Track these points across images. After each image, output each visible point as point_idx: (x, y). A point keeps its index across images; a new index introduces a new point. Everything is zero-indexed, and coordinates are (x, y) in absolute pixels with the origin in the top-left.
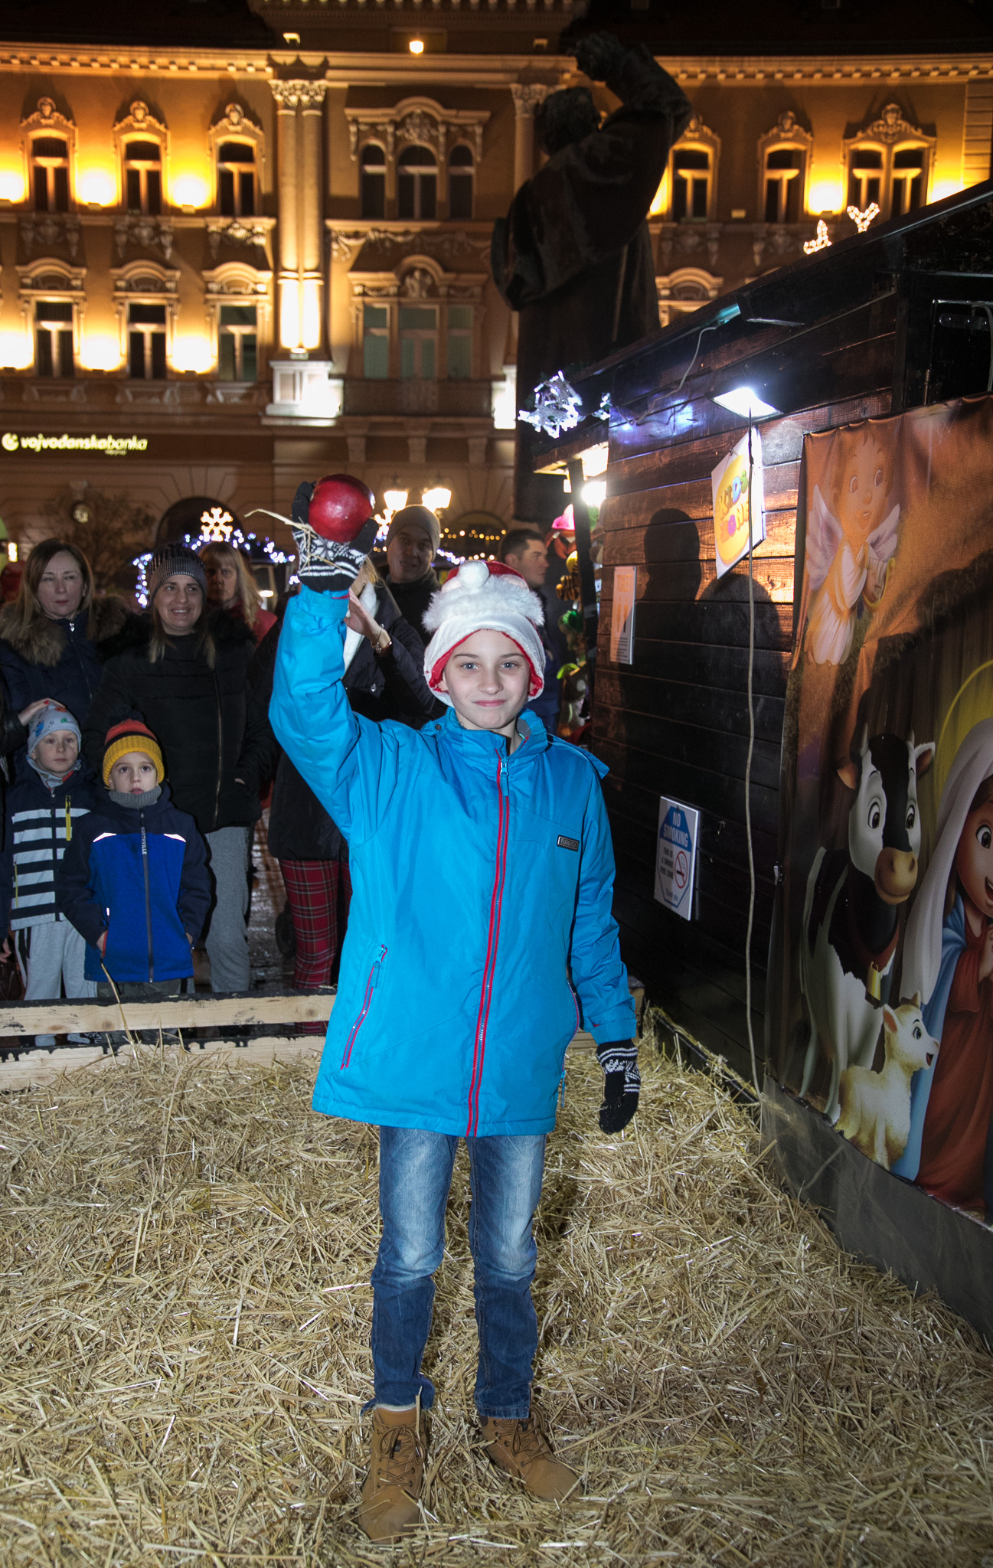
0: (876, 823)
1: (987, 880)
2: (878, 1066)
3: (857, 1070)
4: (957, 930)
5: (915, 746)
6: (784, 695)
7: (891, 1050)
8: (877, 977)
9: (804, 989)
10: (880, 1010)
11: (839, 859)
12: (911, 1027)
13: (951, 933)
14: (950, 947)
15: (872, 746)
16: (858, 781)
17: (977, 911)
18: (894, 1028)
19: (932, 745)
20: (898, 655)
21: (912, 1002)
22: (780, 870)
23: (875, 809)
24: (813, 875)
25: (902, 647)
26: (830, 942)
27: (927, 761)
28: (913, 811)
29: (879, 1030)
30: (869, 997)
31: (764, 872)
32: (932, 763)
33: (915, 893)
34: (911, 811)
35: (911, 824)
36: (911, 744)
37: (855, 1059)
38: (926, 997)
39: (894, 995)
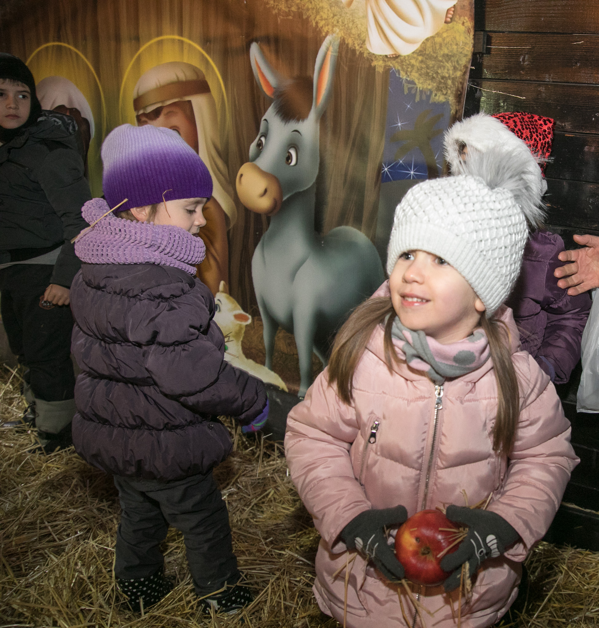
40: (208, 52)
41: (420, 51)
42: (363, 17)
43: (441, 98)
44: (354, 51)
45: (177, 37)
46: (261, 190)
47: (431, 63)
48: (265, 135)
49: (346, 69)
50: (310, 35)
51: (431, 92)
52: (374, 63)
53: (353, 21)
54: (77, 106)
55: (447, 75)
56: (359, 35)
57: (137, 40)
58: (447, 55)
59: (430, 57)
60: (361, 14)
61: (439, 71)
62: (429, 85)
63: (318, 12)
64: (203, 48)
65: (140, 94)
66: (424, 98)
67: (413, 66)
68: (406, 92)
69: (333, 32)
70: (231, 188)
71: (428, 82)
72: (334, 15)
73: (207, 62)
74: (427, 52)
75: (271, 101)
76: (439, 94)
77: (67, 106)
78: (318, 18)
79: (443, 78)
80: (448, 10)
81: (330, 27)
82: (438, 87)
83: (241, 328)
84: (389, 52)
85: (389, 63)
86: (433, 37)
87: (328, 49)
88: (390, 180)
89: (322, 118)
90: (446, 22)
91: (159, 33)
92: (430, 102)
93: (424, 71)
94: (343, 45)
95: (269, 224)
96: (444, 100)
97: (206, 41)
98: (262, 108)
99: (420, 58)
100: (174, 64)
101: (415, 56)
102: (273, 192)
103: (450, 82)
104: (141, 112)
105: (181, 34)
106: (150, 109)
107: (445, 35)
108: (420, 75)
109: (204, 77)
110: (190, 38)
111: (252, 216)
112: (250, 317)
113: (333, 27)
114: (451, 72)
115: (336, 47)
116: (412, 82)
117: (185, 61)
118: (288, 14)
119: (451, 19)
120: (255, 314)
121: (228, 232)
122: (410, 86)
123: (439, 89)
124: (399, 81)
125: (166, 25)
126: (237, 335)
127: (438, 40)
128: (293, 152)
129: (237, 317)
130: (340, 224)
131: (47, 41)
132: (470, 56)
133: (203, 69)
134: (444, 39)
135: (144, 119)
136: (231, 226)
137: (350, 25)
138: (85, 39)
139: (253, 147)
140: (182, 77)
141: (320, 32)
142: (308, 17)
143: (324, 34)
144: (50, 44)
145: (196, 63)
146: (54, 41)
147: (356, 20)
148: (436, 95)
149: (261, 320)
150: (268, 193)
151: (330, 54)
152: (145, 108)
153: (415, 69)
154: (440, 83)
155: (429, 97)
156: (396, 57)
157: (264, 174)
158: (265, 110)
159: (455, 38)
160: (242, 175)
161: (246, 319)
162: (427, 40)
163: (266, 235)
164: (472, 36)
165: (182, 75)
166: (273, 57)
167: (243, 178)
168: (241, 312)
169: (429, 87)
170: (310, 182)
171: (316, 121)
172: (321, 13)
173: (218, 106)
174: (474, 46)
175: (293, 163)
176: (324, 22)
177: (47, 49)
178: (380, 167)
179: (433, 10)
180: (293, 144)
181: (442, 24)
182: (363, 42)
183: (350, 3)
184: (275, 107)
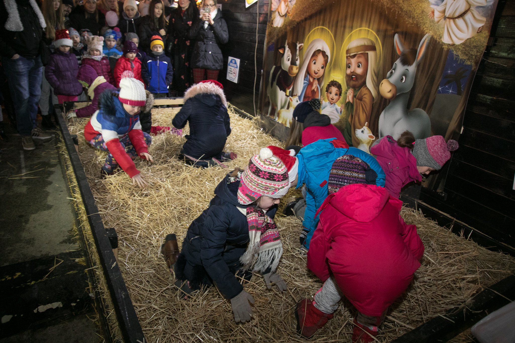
0: (289, 60)
1: (314, 71)
2: (288, 108)
3: (283, 110)
4: (307, 81)
5: (299, 44)
6: (265, 34)
7: (291, 105)
8: (288, 91)
9: (268, 95)
10: (289, 98)
11: (279, 68)
12: (296, 100)
13: (306, 82)
14: (305, 84)
15: (288, 44)
16: (284, 52)
17: (312, 77)
18: (292, 101)
19: (303, 44)
20: (295, 26)
21: (296, 95)
22: (263, 71)
23: (289, 57)
24: (272, 71)
25: (296, 24)
26: (277, 85)
27: (301, 47)
28: (298, 57)
29: (288, 101)
30: (286, 95)
31: (259, 72)
32: (302, 48)
33: (297, 74)
34: (297, 58)
35: (297, 60)
36: (298, 44)
37: (282, 107)
38: (299, 94)
39: (292, 94)
40: (378, 35)
41: (464, 43)
42: (443, 28)
43: (469, 63)
44: (436, 41)
45: (367, 29)
46: (389, 90)
47: (467, 49)
48: (394, 69)
49: (432, 48)
50: (420, 33)
51: (465, 61)
52: (444, 47)
53: (438, 29)
54: (325, 50)
55: (473, 54)
56: (439, 35)
57: (352, 28)
58: (475, 46)
59: (467, 46)
60: (442, 27)
61: (470, 52)
62: (465, 57)
63: (424, 24)
64: (376, 34)
65: (349, 48)
66: (462, 62)
67: (459, 49)
68: (454, 59)
69: (429, 33)
70: (377, 88)
71: (465, 56)
72: (431, 26)
73: (377, 39)
74: (467, 44)
75: (399, 57)
76: (468, 61)
77: (321, 50)
78: (424, 26)
79: (471, 55)
80: (480, 28)
81: (428, 30)
82: (468, 58)
83: (370, 141)
84: (450, 43)
85: (450, 47)
86: (470, 38)
87: (426, 39)
88: (441, 93)
89: (418, 66)
90: (478, 33)
91: (361, 27)
92: (464, 64)
93: (463, 52)
95: (389, 103)
96: (470, 64)
97: (378, 31)
98: (395, 59)
99: (463, 46)
100: (364, 38)
101: (461, 45)
102: (393, 91)
103: (474, 57)
104: (348, 55)
105: (369, 28)
106: (352, 54)
107: (476, 38)
108: (462, 53)
109: (375, 44)
110: (372, 29)
112: (375, 137)
113: (430, 30)
114: (475, 53)
115: (429, 39)
116: (458, 56)
117: (369, 38)
118: (412, 24)
119: (480, 31)
121: (373, 104)
122: (457, 57)
123: (468, 59)
124: (452, 55)
125: (364, 24)
127: (473, 39)
128: (404, 77)
129: (370, 136)
130: (417, 107)
132: (485, 47)
133: (375, 42)
134: (475, 40)
135: (349, 58)
136: (375, 102)
137: (437, 31)
138: (332, 26)
139: (389, 73)
140: (366, 44)
142: (420, 26)
143: (425, 33)
144: (320, 27)
145: (373, 39)
146: (321, 26)
147: (439, 29)
148: (467, 62)
150: (391, 91)
151: (426, 41)
152: (350, 54)
153: (460, 50)
154: (470, 57)
155: (464, 62)
156: (453, 45)
157: (391, 84)
158: (396, 60)
159: (480, 39)
160: (382, 83)
161: (373, 138)
162: (468, 39)
163: (387, 107)
164: (487, 39)
165: (366, 43)
166: (403, 40)
167: (383, 85)
168: (372, 135)
169: (465, 58)
170: (409, 89)
171: (416, 67)
172: (426, 25)
173: (378, 56)
174: (488, 43)
175: (404, 81)
176: (426, 28)
177: (318, 29)
178: (438, 88)
179: (473, 27)
180: (405, 74)
181: (475, 33)
182: (441, 38)
183: (438, 22)
184: (401, 59)
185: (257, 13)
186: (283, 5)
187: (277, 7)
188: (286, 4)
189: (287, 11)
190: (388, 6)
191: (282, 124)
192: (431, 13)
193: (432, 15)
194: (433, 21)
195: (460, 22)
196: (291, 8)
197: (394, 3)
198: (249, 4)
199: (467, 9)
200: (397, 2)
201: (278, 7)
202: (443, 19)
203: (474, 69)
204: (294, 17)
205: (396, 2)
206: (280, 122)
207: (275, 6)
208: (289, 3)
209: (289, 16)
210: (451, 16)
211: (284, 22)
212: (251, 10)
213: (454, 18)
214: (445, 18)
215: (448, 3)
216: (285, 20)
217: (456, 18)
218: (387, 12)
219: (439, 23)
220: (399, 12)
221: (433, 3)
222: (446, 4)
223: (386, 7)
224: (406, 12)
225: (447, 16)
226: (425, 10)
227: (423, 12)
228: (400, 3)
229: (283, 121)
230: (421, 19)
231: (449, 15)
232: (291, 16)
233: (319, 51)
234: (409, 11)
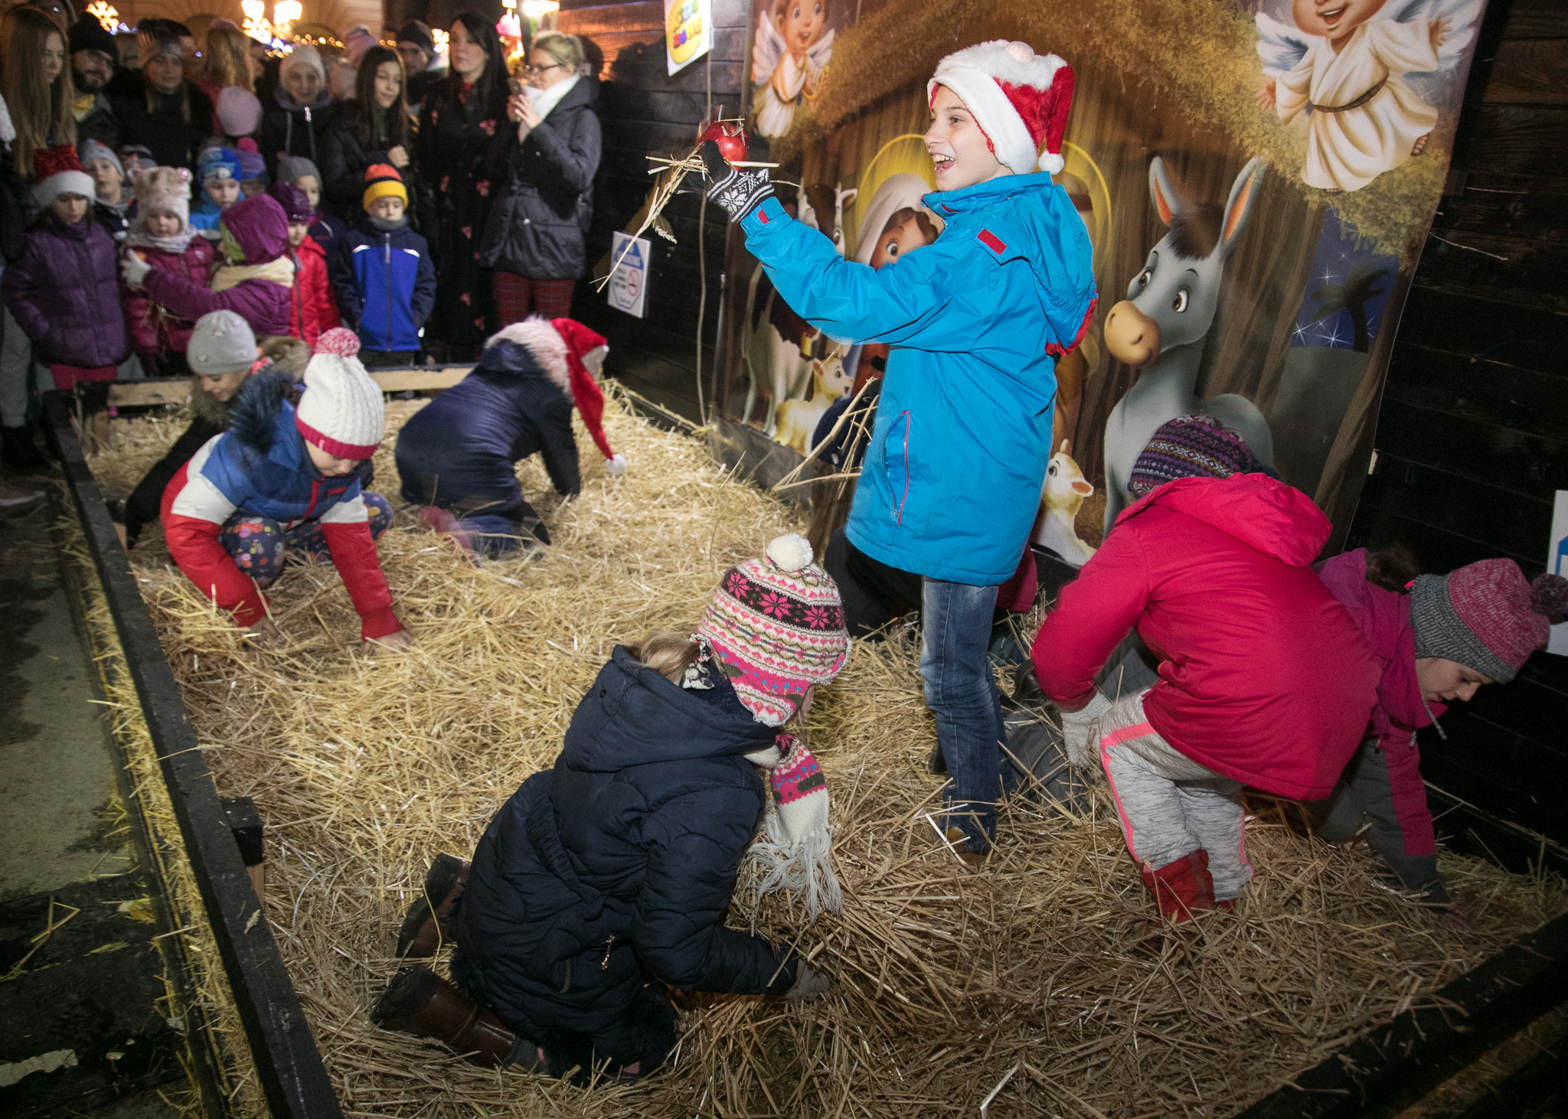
2: (809, 397)
3: (792, 402)
5: (843, 191)
7: (819, 386)
8: (808, 343)
9: (745, 355)
12: (834, 371)
15: (807, 192)
18: (821, 373)
19: (854, 191)
21: (835, 356)
22: (727, 278)
24: (755, 279)
26: (771, 321)
27: (851, 201)
28: (839, 233)
29: (809, 376)
30: (802, 355)
31: (712, 279)
32: (854, 204)
36: (838, 191)
37: (790, 395)
38: (845, 353)
40: (1097, 163)
43: (1388, 250)
44: (1283, 180)
46: (1136, 336)
47: (1382, 204)
48: (1152, 270)
49: (1269, 201)
50: (1231, 154)
51: (1376, 242)
52: (1308, 197)
53: (1289, 143)
54: (926, 210)
55: (1402, 222)
56: (1293, 161)
58: (1407, 197)
59: (1383, 197)
60: (1301, 135)
61: (1392, 216)
62: (1375, 232)
63: (1244, 128)
64: (1092, 157)
66: (1366, 247)
67: (1358, 206)
68: (1343, 238)
69: (1261, 154)
71: (1375, 228)
72: (1266, 133)
73: (1094, 174)
74: (1380, 190)
75: (1166, 230)
76: (1386, 244)
77: (915, 208)
78: (1244, 134)
79: (1396, 224)
80: (1419, 139)
81: (1257, 147)
82: (1387, 235)
83: (1078, 499)
84: (1329, 185)
85: (1327, 200)
86: (1391, 172)
87: (1250, 174)
88: (1302, 345)
89: (1228, 259)
90: (1413, 154)
92: (1374, 252)
93: (1371, 214)
94: (1270, 172)
96: (1391, 253)
97: (1097, 149)
98: (1154, 238)
99: (1369, 197)
102: (1150, 340)
103: (1404, 231)
107: (1408, 170)
108: (1366, 218)
109: (1088, 191)
110: (1078, 144)
111: (1118, 367)
112: (1092, 488)
113: (1262, 147)
114: (1408, 218)
115: (1261, 173)
116: (1354, 227)
117: (1068, 171)
118: (1206, 126)
119: (1421, 150)
120: (1099, 485)
121: (1084, 382)
122: (1350, 230)
123: (1387, 238)
124: (1335, 224)
126: (1071, 507)
127: (1398, 176)
128: (1183, 296)
129: (1076, 485)
131: (905, 132)
132: (1437, 201)
133: (1087, 182)
134: (1406, 176)
136: (1089, 375)
137: (1285, 147)
139: (1134, 283)
141: (1244, 152)
142: (1230, 134)
143: (1248, 155)
144: (909, 136)
145: (1082, 175)
146: (915, 133)
147: (1293, 141)
148: (1382, 245)
149: (1104, 494)
150: (1144, 341)
151: (1251, 180)
153: (1361, 210)
154: (1391, 230)
155: (1372, 246)
156: (1338, 192)
157: (1142, 317)
158: (1157, 241)
159: (1421, 176)
160: (1114, 315)
161: (1087, 490)
162: (1383, 174)
163: (1131, 391)
164: (1445, 175)
167: (1115, 319)
168: (1083, 480)
169: (1375, 235)
171: (1220, 261)
172: (1250, 129)
173: (1099, 228)
174: (1445, 188)
175: (1182, 308)
176: (1250, 140)
177: (904, 141)
178: (1293, 327)
179: (1398, 137)
180: (1186, 285)
181: (1406, 156)
182: (1297, 170)
183: (1288, 120)
184: (1171, 238)
185: (705, 94)
186: (789, 66)
187: (770, 73)
188: (800, 62)
189: (804, 86)
190: (1129, 69)
191: (790, 447)
192: (1263, 91)
193: (1269, 98)
194: (1272, 118)
195: (1357, 119)
196: (815, 80)
197: (1148, 61)
198: (677, 63)
199: (1377, 80)
200: (1157, 57)
201: (774, 72)
202: (1304, 111)
203: (1406, 269)
204: (824, 106)
205: (1153, 58)
206: (784, 442)
207: (763, 69)
208: (810, 61)
209: (808, 101)
210: (1328, 102)
211: (795, 119)
212: (685, 82)
213: (1336, 110)
214: (1310, 108)
215: (1316, 64)
216: (796, 115)
217: (1344, 108)
218: (1124, 90)
219: (1292, 124)
220: (1162, 88)
221: (1272, 59)
222: (1311, 64)
223: (1120, 73)
224: (1187, 88)
225: (1316, 102)
226: (1245, 82)
227: (1238, 88)
228: (1165, 62)
229: (792, 440)
230: (1234, 110)
231: (1322, 100)
232: (816, 100)
233: (907, 212)
234: (1196, 85)
